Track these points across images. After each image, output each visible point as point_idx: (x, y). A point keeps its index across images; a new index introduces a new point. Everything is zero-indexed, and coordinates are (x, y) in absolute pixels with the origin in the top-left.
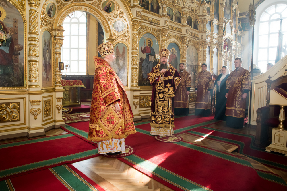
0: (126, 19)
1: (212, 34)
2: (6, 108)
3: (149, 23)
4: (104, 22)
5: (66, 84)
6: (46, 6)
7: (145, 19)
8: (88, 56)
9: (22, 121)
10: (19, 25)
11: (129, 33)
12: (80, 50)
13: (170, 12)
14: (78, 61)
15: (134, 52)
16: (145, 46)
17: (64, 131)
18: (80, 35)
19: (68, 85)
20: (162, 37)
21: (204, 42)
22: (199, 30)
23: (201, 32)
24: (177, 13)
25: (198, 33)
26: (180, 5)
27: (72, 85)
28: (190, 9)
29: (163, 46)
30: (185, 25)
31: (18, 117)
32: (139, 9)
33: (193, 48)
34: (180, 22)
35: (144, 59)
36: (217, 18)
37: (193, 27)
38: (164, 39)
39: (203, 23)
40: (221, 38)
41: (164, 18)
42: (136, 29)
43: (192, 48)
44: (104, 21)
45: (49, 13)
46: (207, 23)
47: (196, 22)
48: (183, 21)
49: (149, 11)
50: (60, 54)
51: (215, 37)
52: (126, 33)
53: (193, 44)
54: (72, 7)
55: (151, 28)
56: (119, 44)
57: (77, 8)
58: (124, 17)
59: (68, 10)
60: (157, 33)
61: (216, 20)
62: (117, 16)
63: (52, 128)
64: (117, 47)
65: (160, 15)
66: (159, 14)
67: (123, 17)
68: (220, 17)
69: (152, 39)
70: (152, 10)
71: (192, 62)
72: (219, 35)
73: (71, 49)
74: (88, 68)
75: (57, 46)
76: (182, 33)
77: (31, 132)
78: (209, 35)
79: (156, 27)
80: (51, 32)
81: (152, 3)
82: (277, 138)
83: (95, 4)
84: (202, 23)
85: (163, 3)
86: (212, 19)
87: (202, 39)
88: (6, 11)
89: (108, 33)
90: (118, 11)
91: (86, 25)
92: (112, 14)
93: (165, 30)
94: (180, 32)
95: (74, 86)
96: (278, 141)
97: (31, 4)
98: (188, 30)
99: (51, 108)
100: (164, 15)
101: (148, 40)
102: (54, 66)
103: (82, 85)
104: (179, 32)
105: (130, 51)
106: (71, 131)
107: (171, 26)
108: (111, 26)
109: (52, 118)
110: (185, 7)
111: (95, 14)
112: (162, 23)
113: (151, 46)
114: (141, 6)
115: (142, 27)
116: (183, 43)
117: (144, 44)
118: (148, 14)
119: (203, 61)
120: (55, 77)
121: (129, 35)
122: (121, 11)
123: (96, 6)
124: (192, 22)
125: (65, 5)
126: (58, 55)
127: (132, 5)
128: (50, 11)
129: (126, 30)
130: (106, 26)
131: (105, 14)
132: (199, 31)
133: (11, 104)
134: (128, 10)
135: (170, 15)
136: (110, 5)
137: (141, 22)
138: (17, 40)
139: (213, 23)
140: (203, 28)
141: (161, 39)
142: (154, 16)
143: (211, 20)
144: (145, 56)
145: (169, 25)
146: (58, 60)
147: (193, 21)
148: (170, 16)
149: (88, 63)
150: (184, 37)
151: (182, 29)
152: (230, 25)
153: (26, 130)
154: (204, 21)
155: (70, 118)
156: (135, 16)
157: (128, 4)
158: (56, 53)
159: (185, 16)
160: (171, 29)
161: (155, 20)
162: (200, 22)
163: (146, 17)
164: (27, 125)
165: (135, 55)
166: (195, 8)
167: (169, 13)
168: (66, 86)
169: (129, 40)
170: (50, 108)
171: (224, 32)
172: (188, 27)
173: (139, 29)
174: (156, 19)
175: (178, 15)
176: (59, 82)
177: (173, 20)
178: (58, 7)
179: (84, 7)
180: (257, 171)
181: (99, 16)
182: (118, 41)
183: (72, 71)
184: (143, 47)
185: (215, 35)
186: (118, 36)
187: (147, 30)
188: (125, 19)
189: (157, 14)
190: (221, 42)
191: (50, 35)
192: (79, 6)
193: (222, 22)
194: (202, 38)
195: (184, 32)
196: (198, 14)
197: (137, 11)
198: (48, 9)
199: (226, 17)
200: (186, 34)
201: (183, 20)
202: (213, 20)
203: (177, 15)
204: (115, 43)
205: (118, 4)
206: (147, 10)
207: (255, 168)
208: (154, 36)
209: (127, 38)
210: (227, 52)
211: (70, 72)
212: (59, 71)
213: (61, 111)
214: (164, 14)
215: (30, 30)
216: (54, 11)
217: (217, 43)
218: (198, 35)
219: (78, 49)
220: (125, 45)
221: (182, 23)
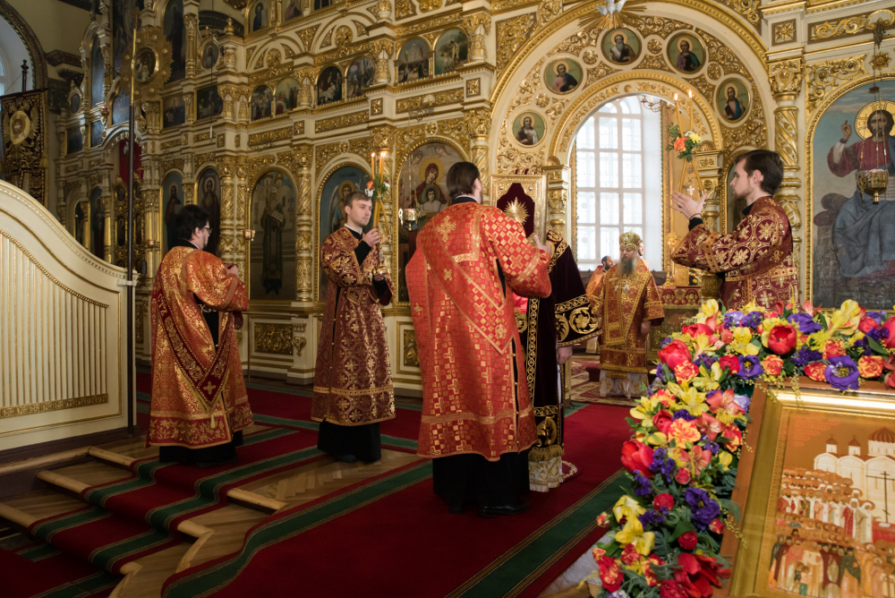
45: (522, 136)
83: (649, 63)
89: (706, 133)
101: (869, 110)
126: (558, 227)
128: (526, 132)
136: (688, 47)
169: (763, 140)
181: (673, 90)
187: (859, 72)
198: (518, 130)
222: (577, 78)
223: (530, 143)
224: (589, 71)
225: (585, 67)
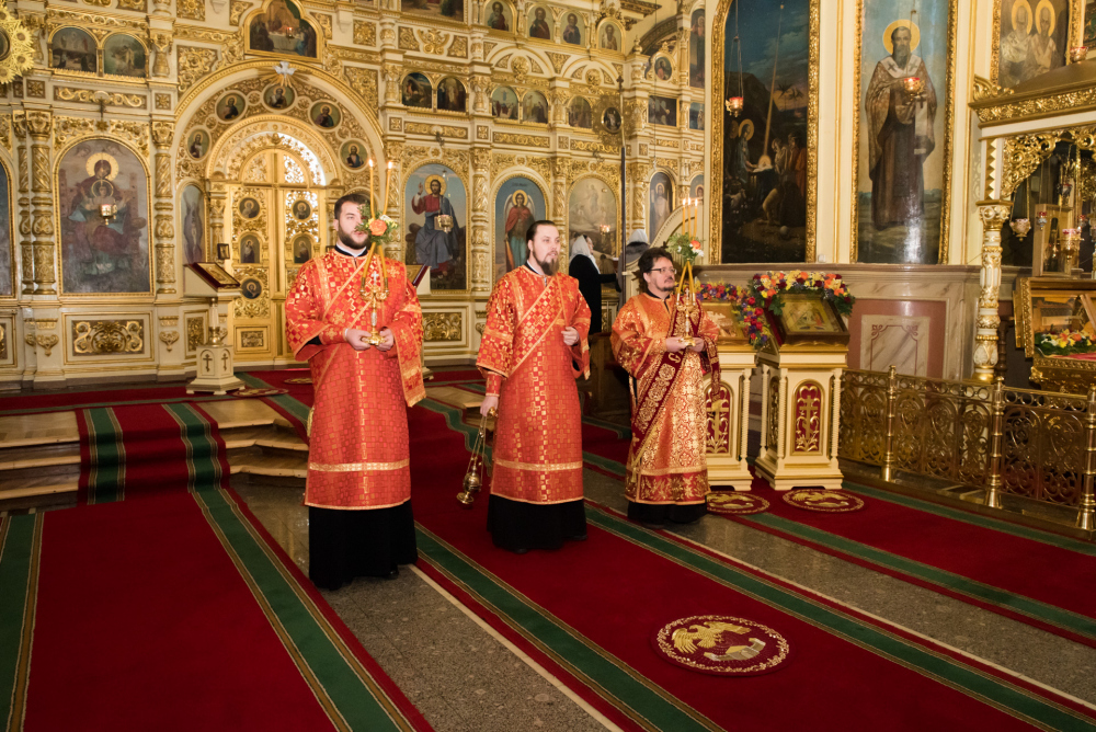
1: (679, 135)
2: (121, 329)
3: (433, 138)
6: (186, 140)
7: (418, 130)
9: (147, 354)
10: (139, 183)
13: (505, 99)
15: (391, 213)
20: (475, 167)
24: (530, 97)
26: (541, 72)
28: (583, 76)
29: (476, 191)
30: (561, 126)
31: (141, 345)
32: (397, 113)
33: (596, 183)
34: (542, 119)
38: (481, 172)
42: (390, 158)
45: (194, 151)
48: (555, 116)
50: (221, 227)
53: (594, 172)
55: (438, 150)
60: (458, 159)
65: (468, 114)
66: (464, 111)
70: (444, 103)
71: (592, 224)
75: (216, 211)
76: (549, 147)
77: (162, 373)
79: (453, 146)
80: (201, 184)
81: (441, 87)
85: (476, 81)
86: (677, 90)
88: (119, 162)
93: (477, 150)
94: (544, 147)
97: (157, 144)
98: (565, 138)
99: (205, 335)
101: (431, 179)
104: (539, 147)
107: (510, 134)
112: (472, 135)
113: (441, 193)
116: (554, 175)
117: (419, 191)
118: (428, 118)
119: (634, 218)
121: (378, 174)
124: (589, 113)
126: (218, 229)
127: (381, 104)
128: (196, 146)
133: (129, 324)
134: (370, 118)
135: (507, 106)
136: (329, 112)
137: (404, 141)
138: (136, 209)
139: (681, 102)
141: (471, 172)
142: (447, 120)
143: (673, 94)
144: (424, 219)
145: (503, 133)
146: (217, 240)
150: (554, 158)
151: (549, 138)
153: (153, 372)
156: (387, 130)
157: (370, 105)
158: (213, 226)
159: (558, 101)
161: (452, 129)
163: (422, 126)
164: (156, 363)
165: (393, 220)
166: (603, 71)
167: (500, 103)
169: (377, 186)
170: (202, 334)
172: (566, 131)
173: (399, 158)
174: (453, 127)
175: (536, 100)
177: (516, 119)
178: (212, 134)
184: (417, 198)
186: (354, 179)
187: (426, 156)
191: (198, 192)
195: (554, 146)
197: (391, 118)
198: (191, 144)
200: (559, 150)
202: (682, 94)
203: (530, 103)
206: (426, 107)
208: (450, 168)
215: (157, 190)
222: (239, 110)
223: (197, 156)
224: (249, 108)
225: (248, 103)
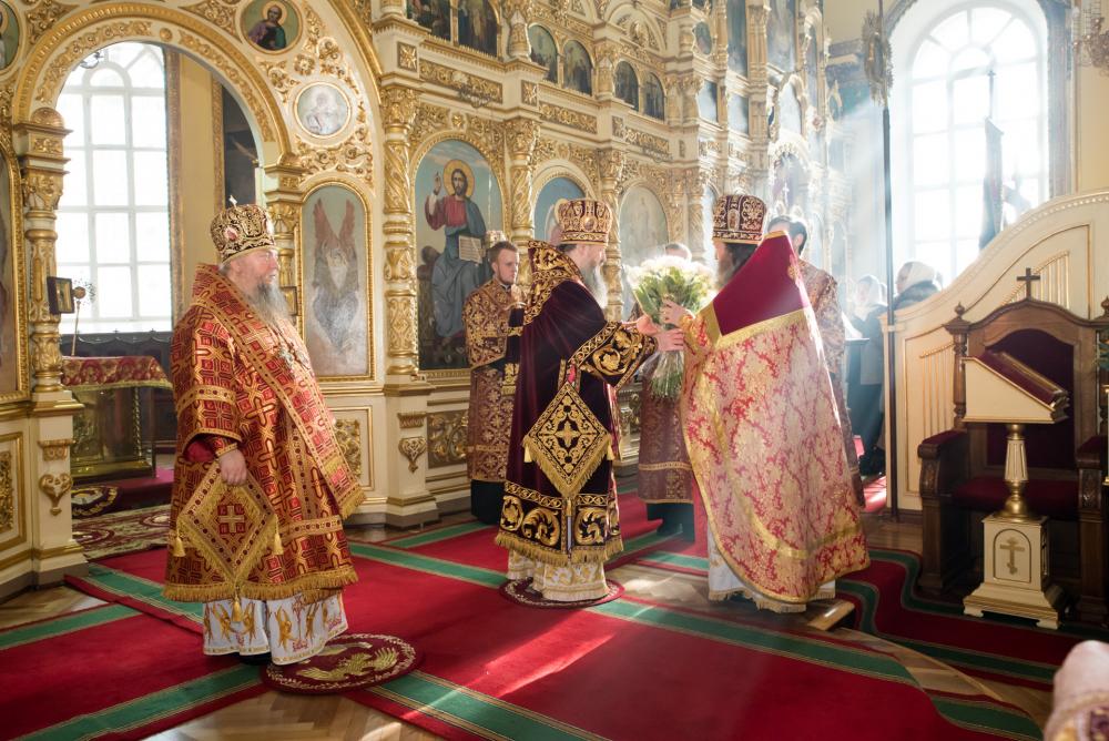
0: (353, 78)
1: (723, 136)
3: (454, 93)
4: (255, 93)
5: (81, 375)
7: (435, 76)
8: (177, 241)
11: (369, 139)
12: (138, 215)
13: (540, 47)
14: (134, 265)
15: (395, 223)
16: (443, 194)
17: (81, 596)
18: (136, 144)
19: (92, 382)
20: (513, 156)
21: (690, 169)
22: (667, 120)
23: (677, 128)
24: (571, 50)
25: (664, 135)
26: (582, 13)
27: (110, 380)
28: (628, 30)
29: (520, 195)
30: (610, 101)
32: (407, 34)
33: (647, 195)
34: (586, 87)
35: (441, 250)
36: (739, 66)
37: (642, 109)
38: (521, 161)
39: (682, 89)
40: (762, 153)
41: (516, 71)
42: (397, 121)
43: (643, 199)
44: (251, 87)
46: (698, 89)
47: (652, 85)
48: (600, 84)
49: (452, 43)
50: (51, 239)
51: (735, 148)
52: (356, 141)
53: (645, 179)
54: (99, 25)
55: (462, 117)
56: (325, 190)
57: (126, 27)
58: (346, 69)
59: (81, 34)
60: (491, 137)
61: (735, 74)
62: (311, 67)
63: (20, 588)
64: (319, 201)
65: (501, 59)
66: (495, 54)
67: (340, 72)
68: (752, 64)
69: (470, 164)
72: (751, 139)
73: (92, 211)
74: (180, 297)
75: (36, 201)
76: (595, 133)
78: (712, 139)
79: (483, 113)
81: (463, 8)
82: (1003, 556)
83: (209, 11)
84: (679, 92)
85: (509, 8)
86: (719, 71)
87: (681, 159)
89: (273, 140)
90: (315, 42)
91: (162, 100)
92: (289, 56)
93: (522, 123)
94: (589, 131)
95: (122, 384)
96: (1008, 569)
98: (622, 120)
99: (15, 494)
100: (517, 60)
101: (451, 169)
102: (22, 294)
103: (158, 379)
104: (585, 130)
105: (377, 219)
106: (121, 593)
107: (550, 105)
108: (286, 110)
109: (21, 539)
110: (603, 25)
111: (209, 57)
112: (511, 97)
113: (468, 195)
114: (418, 20)
115: (423, 113)
116: (602, 177)
117: (434, 186)
118: (446, 57)
120: (31, 345)
121: (369, 149)
122: (328, 44)
123: (215, 22)
124: (636, 86)
125: (64, 12)
126: (42, 243)
127: (376, 15)
129: (357, 126)
130: (266, 111)
131: (257, 56)
132: (669, 123)
134: (359, 39)
135: (545, 58)
136: (280, 17)
137: (420, 91)
139: (723, 89)
140: (686, 110)
141: (508, 163)
142: (474, 65)
143: (714, 76)
144: (444, 239)
145: (541, 103)
146: (44, 269)
147: (639, 82)
148: (542, 62)
149: (180, 273)
150: (604, 150)
151: (594, 118)
152: (795, 95)
154: (686, 82)
155: (107, 534)
156: (391, 65)
157: (359, 14)
158: (31, 235)
159: (608, 61)
160: (549, 117)
161: (481, 83)
162: (668, 87)
163: (439, 69)
165: (397, 238)
166: (648, 28)
167: (537, 52)
168: (80, 386)
169: (369, 172)
170: (10, 492)
171: (770, 123)
172: (622, 110)
173: (411, 121)
174: (483, 79)
176: (53, 368)
177: (556, 82)
178: (28, 20)
179: (156, 26)
180: (933, 698)
181: (231, 64)
182: (319, 175)
183: (102, 314)
184: (433, 199)
185: (737, 141)
186: (321, 156)
187: (446, 126)
188: (348, 80)
189: (487, 57)
190: (761, 166)
192: (134, 20)
193: (762, 84)
194: (682, 155)
195: (604, 131)
196: (660, 53)
197: (400, 45)
199: (776, 64)
200: (614, 138)
201: (597, 77)
202: (724, 77)
203: (571, 59)
204: (308, 186)
205: (316, 15)
206: (443, 37)
207: (923, 685)
208: (478, 150)
209: (360, 163)
210: (788, 209)
211: (96, 319)
212: (48, 318)
213: (66, 504)
214: (518, 54)
216: (11, 38)
217: (746, 171)
218: (663, 140)
219: (131, 211)
220: (354, 193)
221: (595, 92)
